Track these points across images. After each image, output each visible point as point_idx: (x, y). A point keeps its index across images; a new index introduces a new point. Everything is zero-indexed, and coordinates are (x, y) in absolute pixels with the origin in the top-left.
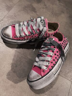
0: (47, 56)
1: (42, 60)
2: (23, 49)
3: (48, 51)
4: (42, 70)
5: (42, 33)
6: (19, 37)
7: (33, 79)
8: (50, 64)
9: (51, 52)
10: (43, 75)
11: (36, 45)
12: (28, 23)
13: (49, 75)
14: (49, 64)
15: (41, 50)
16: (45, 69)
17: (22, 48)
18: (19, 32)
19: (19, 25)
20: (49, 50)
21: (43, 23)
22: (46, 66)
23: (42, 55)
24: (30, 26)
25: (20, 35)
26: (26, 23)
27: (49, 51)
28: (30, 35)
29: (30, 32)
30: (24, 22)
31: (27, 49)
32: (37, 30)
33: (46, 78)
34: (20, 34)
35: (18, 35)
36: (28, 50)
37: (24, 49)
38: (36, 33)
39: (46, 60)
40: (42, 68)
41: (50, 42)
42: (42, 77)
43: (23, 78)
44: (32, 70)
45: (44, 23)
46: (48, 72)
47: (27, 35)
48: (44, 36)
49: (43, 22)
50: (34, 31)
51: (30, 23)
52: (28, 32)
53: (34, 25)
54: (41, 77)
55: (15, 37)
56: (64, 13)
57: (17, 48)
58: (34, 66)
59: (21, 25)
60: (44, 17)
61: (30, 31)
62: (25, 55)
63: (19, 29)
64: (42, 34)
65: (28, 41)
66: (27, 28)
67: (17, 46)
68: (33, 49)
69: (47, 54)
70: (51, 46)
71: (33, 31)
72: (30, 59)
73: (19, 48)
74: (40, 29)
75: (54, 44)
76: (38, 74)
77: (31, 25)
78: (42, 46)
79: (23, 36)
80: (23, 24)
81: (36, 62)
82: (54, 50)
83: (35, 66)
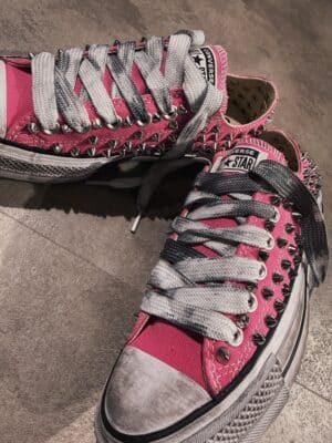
0: (236, 253)
1: (201, 276)
2: (67, 212)
3: (239, 224)
4: (208, 344)
5: (196, 117)
6: (55, 131)
7: (147, 416)
8: (255, 305)
9: (258, 225)
10: (216, 385)
11: (145, 196)
12: (113, 54)
13: (259, 377)
14: (251, 301)
15: (187, 219)
16: (230, 338)
17: (58, 208)
18: (58, 99)
19: (57, 63)
20: (247, 215)
21: (203, 64)
22: (237, 318)
23: (199, 248)
24: (128, 68)
25: (63, 120)
26: (100, 54)
27: (243, 219)
28: (124, 125)
29: (126, 103)
30: (87, 48)
31: (90, 217)
32: (170, 99)
33: (241, 405)
34: (60, 111)
35: (48, 115)
36: (101, 218)
37: (72, 211)
38: (160, 113)
39: (232, 281)
40: (211, 335)
41: (243, 171)
42: (216, 399)
43: (60, 407)
44: (130, 349)
45: (208, 63)
46: (248, 357)
47: (103, 121)
48: (200, 139)
49: (202, 56)
50: (154, 99)
51: (126, 56)
52: (115, 102)
53: (153, 66)
54: (206, 398)
55: (26, 130)
56: (268, 56)
57: (28, 205)
58: (144, 319)
59: (72, 60)
60: (206, 33)
61: (130, 96)
62: (79, 251)
63: (57, 84)
64: (193, 121)
65: (103, 161)
66: (109, 81)
67: (29, 192)
68: (129, 218)
69: (238, 238)
70: (252, 193)
71: (145, 98)
72: (108, 276)
73: (39, 209)
74: (186, 92)
75: (272, 181)
76: (185, 380)
77: (135, 64)
78: (194, 196)
79: (80, 129)
80: (86, 56)
81: (162, 292)
82: (274, 216)
83: (154, 319)
